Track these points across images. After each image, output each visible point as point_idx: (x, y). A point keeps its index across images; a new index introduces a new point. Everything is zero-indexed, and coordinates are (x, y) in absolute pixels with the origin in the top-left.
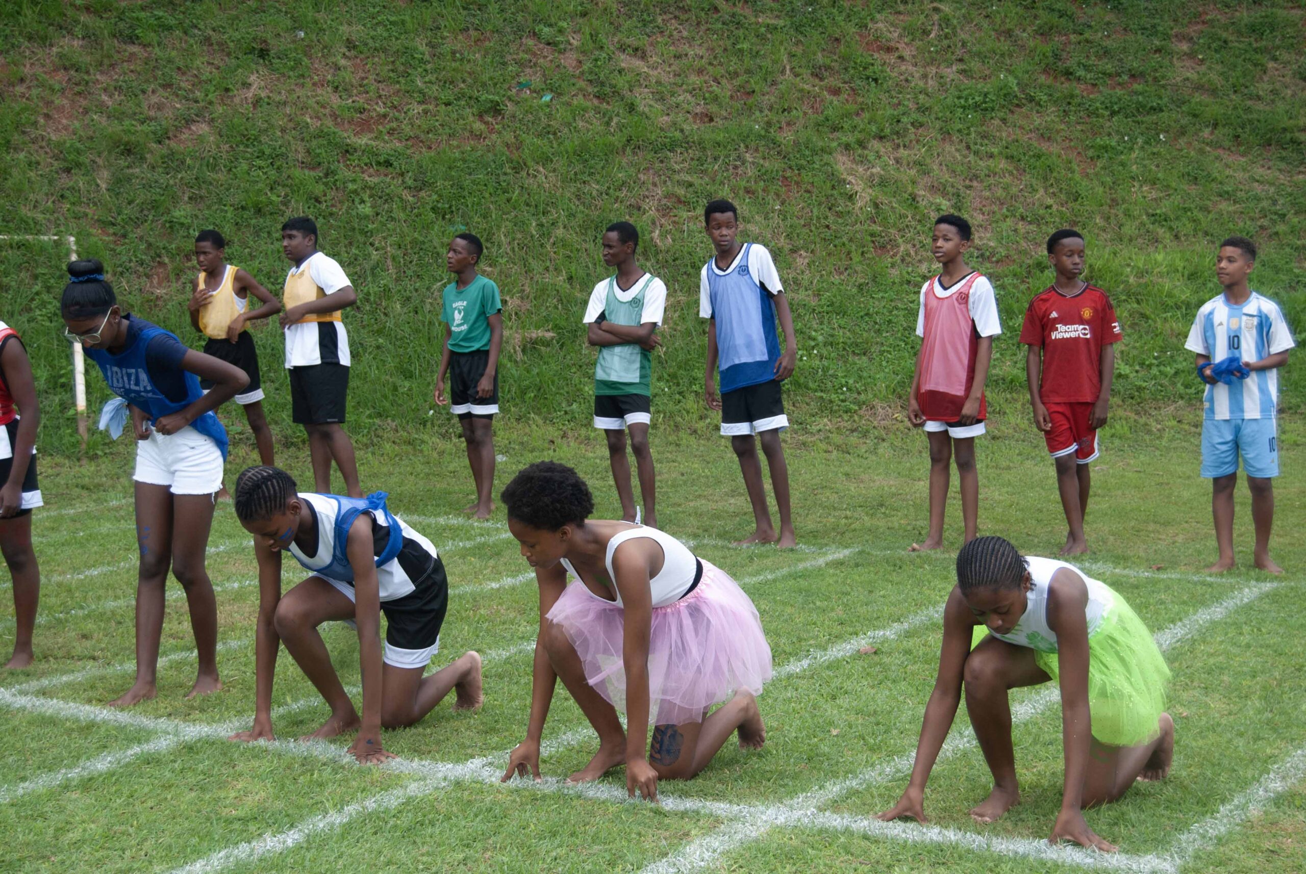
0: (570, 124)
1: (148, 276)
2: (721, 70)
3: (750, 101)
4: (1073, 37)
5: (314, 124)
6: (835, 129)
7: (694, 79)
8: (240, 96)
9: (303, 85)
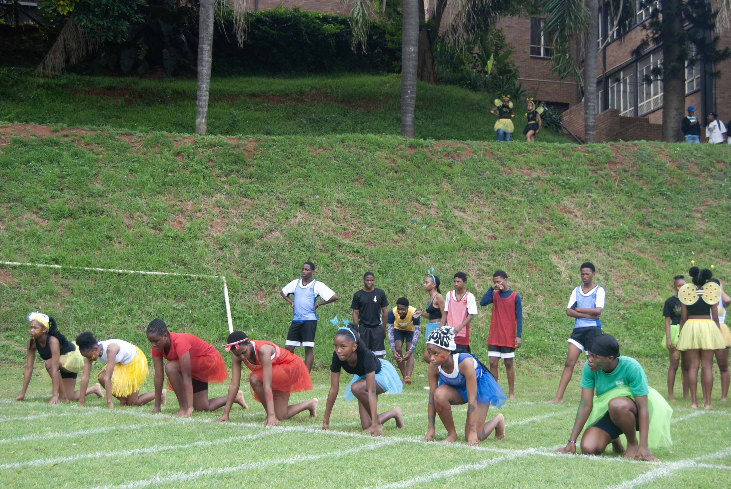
0: (435, 238)
1: (256, 295)
2: (498, 218)
3: (513, 231)
4: (650, 210)
5: (325, 234)
6: (550, 244)
7: (488, 222)
8: (292, 221)
9: (319, 218)
